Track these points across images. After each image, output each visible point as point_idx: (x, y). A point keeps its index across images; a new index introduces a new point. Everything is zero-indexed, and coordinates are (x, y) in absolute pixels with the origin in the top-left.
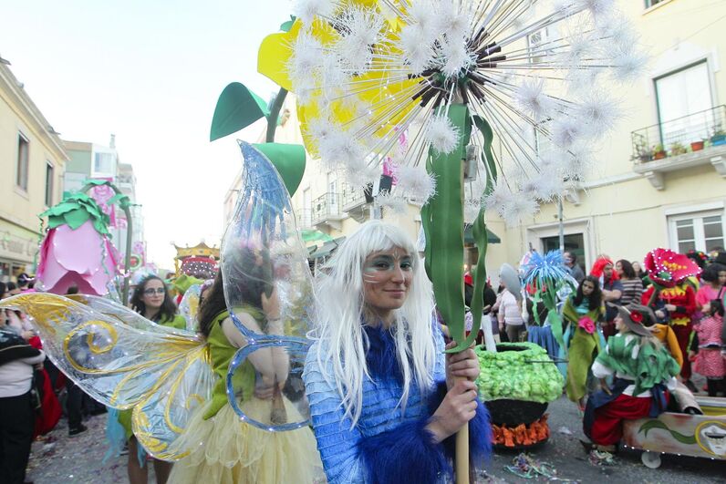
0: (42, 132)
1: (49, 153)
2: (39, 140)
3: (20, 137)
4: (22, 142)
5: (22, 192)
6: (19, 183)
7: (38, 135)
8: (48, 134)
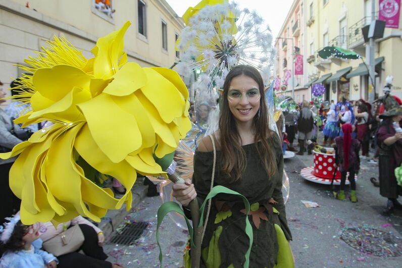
0: (172, 18)
1: (176, 29)
2: (171, 22)
3: (162, 22)
4: (164, 25)
5: (165, 51)
6: (163, 47)
7: (171, 20)
8: (175, 18)
